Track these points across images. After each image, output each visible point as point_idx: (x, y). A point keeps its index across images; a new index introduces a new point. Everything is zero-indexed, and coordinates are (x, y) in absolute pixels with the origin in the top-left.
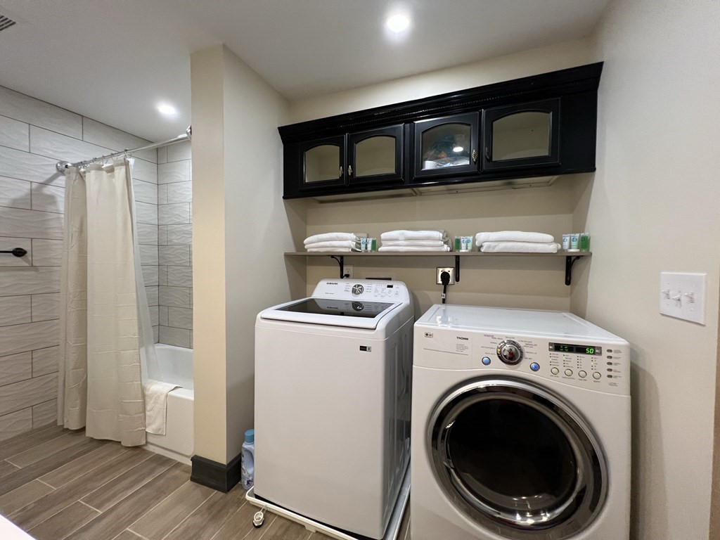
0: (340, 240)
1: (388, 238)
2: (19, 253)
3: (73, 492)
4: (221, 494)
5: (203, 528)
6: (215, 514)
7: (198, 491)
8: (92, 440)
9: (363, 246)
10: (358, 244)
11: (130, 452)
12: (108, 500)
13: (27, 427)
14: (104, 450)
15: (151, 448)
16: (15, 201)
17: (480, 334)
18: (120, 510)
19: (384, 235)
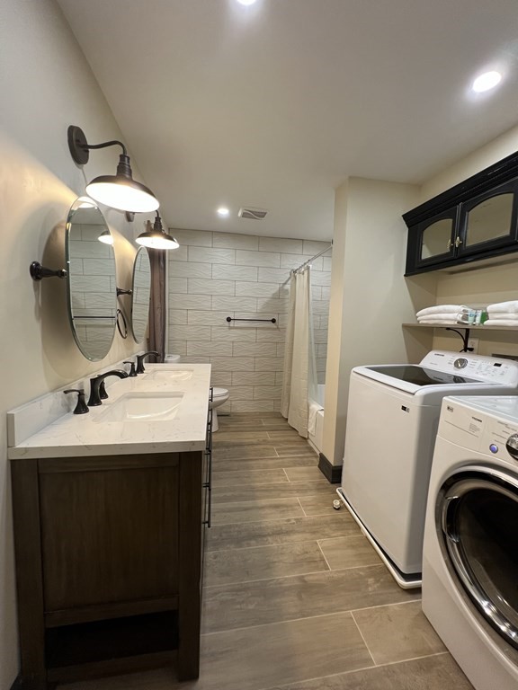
0: (447, 313)
1: (494, 310)
2: (274, 321)
3: (275, 443)
4: (328, 482)
5: (311, 490)
6: (319, 488)
7: (318, 474)
8: (290, 427)
9: (471, 319)
10: (465, 317)
11: (301, 439)
12: (284, 454)
13: (271, 409)
14: (293, 433)
15: (310, 442)
16: (274, 294)
17: (496, 419)
18: (285, 460)
19: (490, 308)
